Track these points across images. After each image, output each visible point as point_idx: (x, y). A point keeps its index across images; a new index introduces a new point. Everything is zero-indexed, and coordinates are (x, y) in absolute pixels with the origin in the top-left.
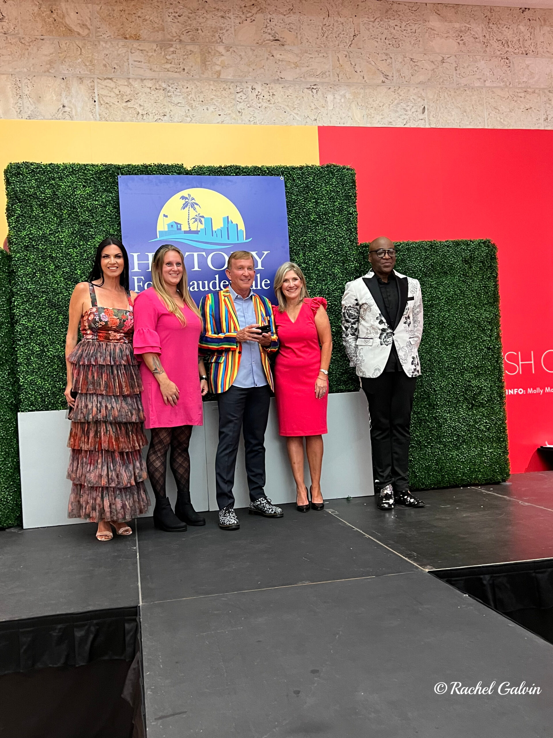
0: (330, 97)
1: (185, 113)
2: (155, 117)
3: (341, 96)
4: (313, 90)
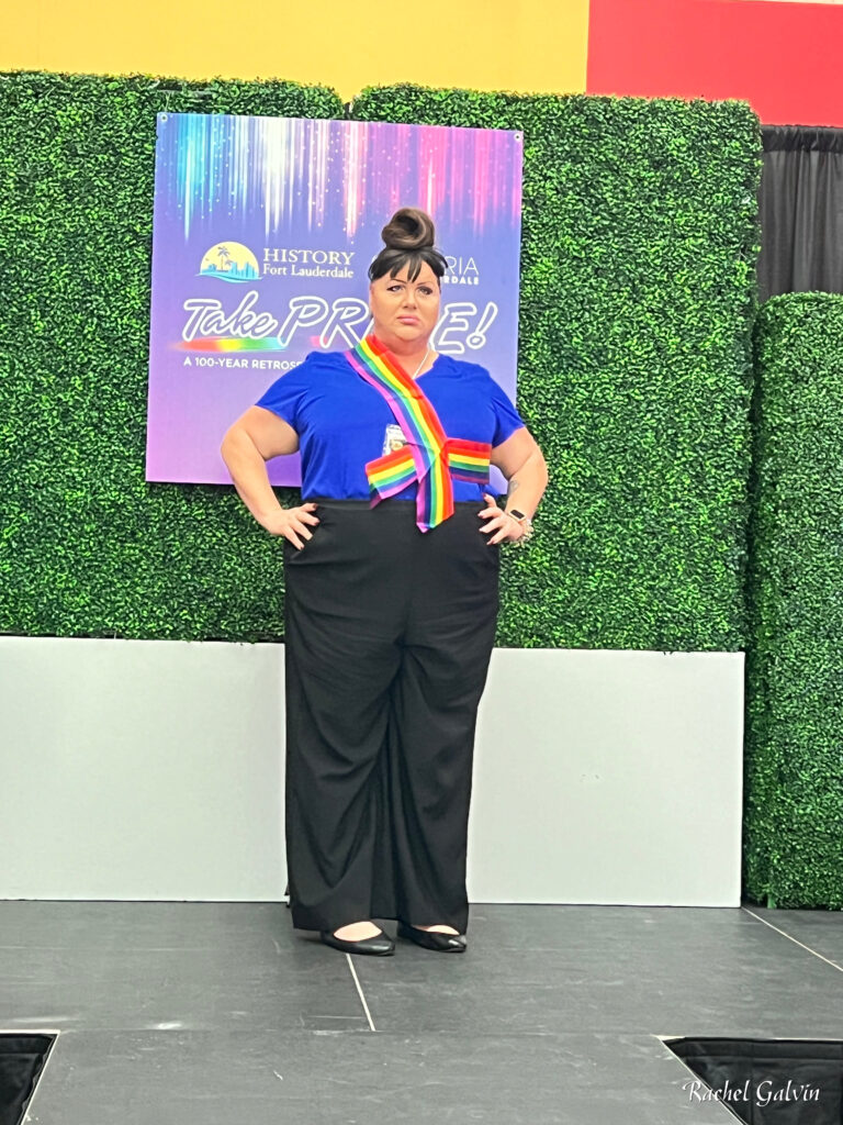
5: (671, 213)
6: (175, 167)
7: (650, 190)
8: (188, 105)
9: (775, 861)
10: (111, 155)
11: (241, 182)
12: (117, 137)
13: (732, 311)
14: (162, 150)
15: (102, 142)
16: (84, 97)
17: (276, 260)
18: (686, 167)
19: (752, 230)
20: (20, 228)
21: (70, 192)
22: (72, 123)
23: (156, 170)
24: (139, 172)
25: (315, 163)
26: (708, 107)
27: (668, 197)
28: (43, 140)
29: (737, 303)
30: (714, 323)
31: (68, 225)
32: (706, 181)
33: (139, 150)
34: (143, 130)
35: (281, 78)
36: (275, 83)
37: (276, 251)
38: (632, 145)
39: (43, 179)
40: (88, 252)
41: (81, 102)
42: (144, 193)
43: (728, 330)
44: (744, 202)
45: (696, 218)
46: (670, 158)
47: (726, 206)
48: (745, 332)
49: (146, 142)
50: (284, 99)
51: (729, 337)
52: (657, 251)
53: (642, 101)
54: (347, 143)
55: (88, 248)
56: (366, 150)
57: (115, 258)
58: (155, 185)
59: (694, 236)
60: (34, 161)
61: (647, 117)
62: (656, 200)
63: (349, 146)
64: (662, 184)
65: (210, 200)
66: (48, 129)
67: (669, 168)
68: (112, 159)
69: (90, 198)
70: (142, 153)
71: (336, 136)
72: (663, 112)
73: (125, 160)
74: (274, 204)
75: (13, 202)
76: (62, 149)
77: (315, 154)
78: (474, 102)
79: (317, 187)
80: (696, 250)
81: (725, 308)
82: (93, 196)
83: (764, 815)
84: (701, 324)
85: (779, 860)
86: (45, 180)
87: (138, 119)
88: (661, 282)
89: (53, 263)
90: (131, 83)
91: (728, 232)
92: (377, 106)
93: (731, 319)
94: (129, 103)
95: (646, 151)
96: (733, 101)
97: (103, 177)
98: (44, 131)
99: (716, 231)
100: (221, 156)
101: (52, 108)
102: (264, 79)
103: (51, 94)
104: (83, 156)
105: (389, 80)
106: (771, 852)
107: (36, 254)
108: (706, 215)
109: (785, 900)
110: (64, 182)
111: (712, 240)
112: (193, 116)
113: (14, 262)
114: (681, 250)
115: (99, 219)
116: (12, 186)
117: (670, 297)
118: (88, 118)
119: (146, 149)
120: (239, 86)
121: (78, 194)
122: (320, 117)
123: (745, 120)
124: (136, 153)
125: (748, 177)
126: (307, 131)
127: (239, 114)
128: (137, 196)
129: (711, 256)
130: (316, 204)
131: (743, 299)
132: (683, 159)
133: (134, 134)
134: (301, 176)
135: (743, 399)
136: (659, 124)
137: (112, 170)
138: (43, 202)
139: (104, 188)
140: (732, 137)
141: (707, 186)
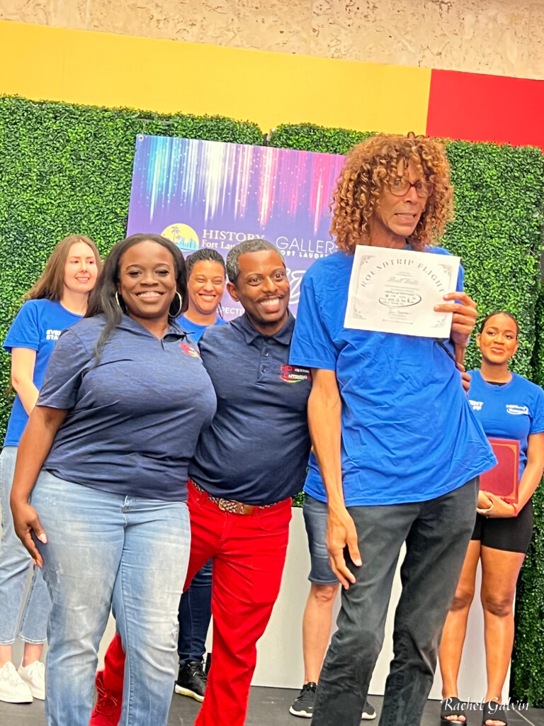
0: (469, 18)
1: (225, 25)
2: (178, 25)
3: (489, 18)
4: (443, 5)
5: (484, 221)
6: (146, 171)
7: (471, 204)
8: (158, 130)
9: (534, 674)
10: (103, 160)
11: (191, 183)
12: (109, 149)
13: (523, 289)
14: (139, 159)
15: (98, 152)
16: (88, 121)
17: (211, 237)
18: (496, 190)
19: (539, 235)
20: (38, 206)
21: (74, 184)
22: (78, 137)
23: (133, 173)
24: (122, 173)
25: (242, 173)
26: (513, 151)
27: (482, 209)
28: (58, 148)
29: (526, 284)
30: (509, 297)
31: (71, 206)
32: (509, 200)
33: (123, 159)
34: (126, 145)
35: (222, 114)
36: (218, 118)
37: (211, 231)
38: (460, 173)
39: (56, 174)
40: (83, 225)
41: (85, 124)
42: (124, 188)
43: (519, 302)
44: (535, 216)
45: (501, 225)
46: (484, 184)
47: (521, 218)
48: (531, 305)
49: (128, 153)
50: (223, 130)
51: (520, 307)
52: (473, 246)
53: (468, 144)
54: (264, 161)
55: (84, 222)
56: (277, 166)
57: (101, 230)
58: (132, 182)
59: (499, 237)
60: (51, 162)
61: (471, 155)
62: (474, 211)
63: (265, 164)
64: (479, 200)
65: (169, 195)
66: (62, 141)
67: (484, 190)
68: (104, 163)
69: (87, 188)
70: (125, 160)
71: (257, 157)
72: (482, 152)
73: (112, 165)
74: (212, 200)
75: (35, 189)
76: (70, 155)
77: (242, 168)
78: (353, 138)
79: (242, 190)
80: (500, 246)
81: (518, 287)
82: (89, 188)
83: (528, 640)
84: (501, 297)
85: (536, 673)
86: (58, 175)
87: (123, 138)
88: (474, 267)
89: (60, 231)
90: (120, 113)
91: (522, 236)
92: (287, 137)
93: (522, 295)
94: (118, 126)
95: (469, 178)
96: (530, 147)
97: (97, 175)
98: (59, 142)
99: (514, 235)
100: (178, 165)
101: (65, 127)
102: (210, 115)
103: (66, 118)
104: (84, 160)
105: (296, 121)
106: (531, 667)
107: (48, 224)
108: (508, 223)
109: (540, 702)
110: (70, 177)
111: (511, 240)
112: (161, 138)
113: (32, 229)
114: (489, 246)
115: (93, 203)
116: (35, 178)
117: (480, 277)
118: (89, 135)
119: (127, 158)
120: (193, 120)
121: (79, 186)
122: (246, 143)
123: (538, 160)
124: (121, 160)
125: (538, 199)
126: (237, 152)
127: (192, 138)
128: (120, 190)
129: (510, 251)
130: (241, 201)
131: (531, 282)
132: (494, 184)
133: (120, 147)
134: (231, 182)
135: (527, 350)
136: (478, 160)
137: (103, 171)
138: (54, 189)
139: (97, 182)
140: (528, 171)
141: (510, 204)
